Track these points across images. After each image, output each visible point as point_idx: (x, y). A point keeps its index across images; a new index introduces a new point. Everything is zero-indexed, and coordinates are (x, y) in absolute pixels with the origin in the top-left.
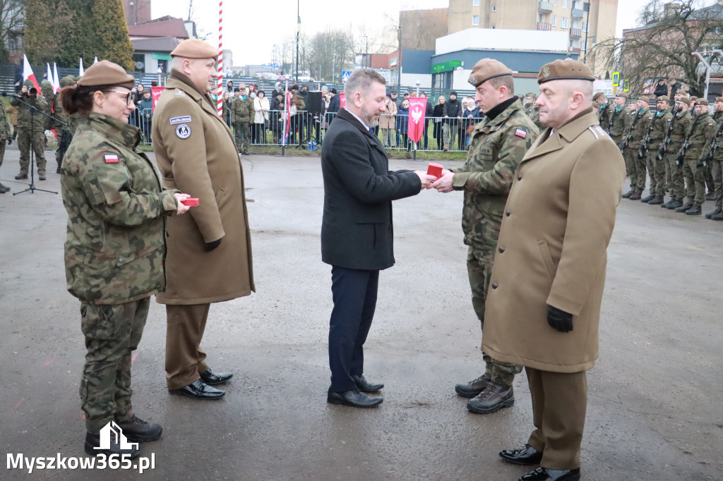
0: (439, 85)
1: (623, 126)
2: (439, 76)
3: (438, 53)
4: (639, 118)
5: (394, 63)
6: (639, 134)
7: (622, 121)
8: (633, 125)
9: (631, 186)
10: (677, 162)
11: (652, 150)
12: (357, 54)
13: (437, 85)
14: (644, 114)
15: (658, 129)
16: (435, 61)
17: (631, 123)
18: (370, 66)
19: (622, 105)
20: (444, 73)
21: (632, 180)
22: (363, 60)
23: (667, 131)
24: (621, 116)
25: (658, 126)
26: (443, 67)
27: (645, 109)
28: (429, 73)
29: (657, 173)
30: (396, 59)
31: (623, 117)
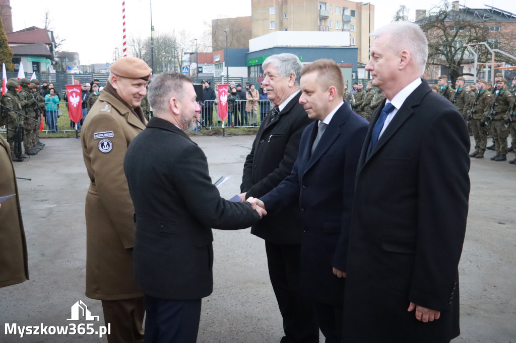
0: (254, 75)
1: (464, 102)
2: (253, 68)
3: (251, 50)
4: (480, 96)
5: (218, 59)
6: (480, 108)
7: (463, 98)
8: (476, 101)
9: (476, 148)
11: (497, 120)
12: (185, 53)
13: (252, 75)
14: (484, 93)
15: (500, 104)
16: (249, 57)
17: (475, 100)
18: (197, 63)
19: (462, 87)
20: (257, 65)
21: (477, 143)
22: (190, 58)
24: (462, 95)
25: (501, 102)
26: (257, 61)
27: (484, 88)
28: (246, 66)
29: (501, 138)
30: (219, 56)
31: (464, 95)
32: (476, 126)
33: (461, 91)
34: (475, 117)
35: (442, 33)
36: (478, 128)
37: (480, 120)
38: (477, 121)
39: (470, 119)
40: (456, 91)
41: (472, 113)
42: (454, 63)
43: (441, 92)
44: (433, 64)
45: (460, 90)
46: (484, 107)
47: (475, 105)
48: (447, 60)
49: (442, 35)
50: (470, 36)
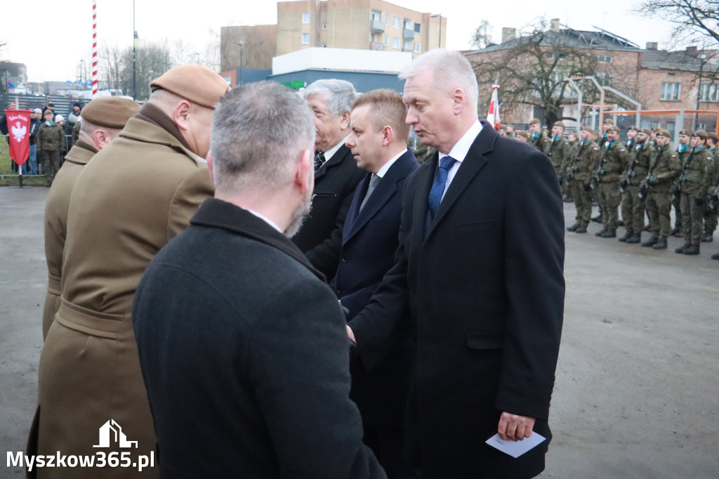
1: (562, 156)
3: (275, 73)
4: (584, 149)
6: (585, 165)
7: (561, 151)
8: (579, 156)
9: (577, 218)
10: (640, 196)
11: (605, 182)
14: (590, 144)
15: (611, 161)
17: (577, 153)
19: (560, 136)
21: (579, 212)
23: (631, 163)
24: (559, 146)
25: (611, 158)
27: (589, 139)
29: (610, 206)
30: (230, 78)
31: (562, 146)
32: (578, 188)
33: (559, 141)
34: (577, 178)
35: (536, 61)
36: (581, 193)
37: (583, 181)
38: (580, 183)
39: (570, 179)
40: (552, 140)
41: (574, 171)
42: (552, 102)
43: (533, 141)
44: (524, 102)
45: (557, 139)
46: (589, 164)
47: (577, 161)
48: (542, 98)
49: (536, 64)
50: (573, 67)
